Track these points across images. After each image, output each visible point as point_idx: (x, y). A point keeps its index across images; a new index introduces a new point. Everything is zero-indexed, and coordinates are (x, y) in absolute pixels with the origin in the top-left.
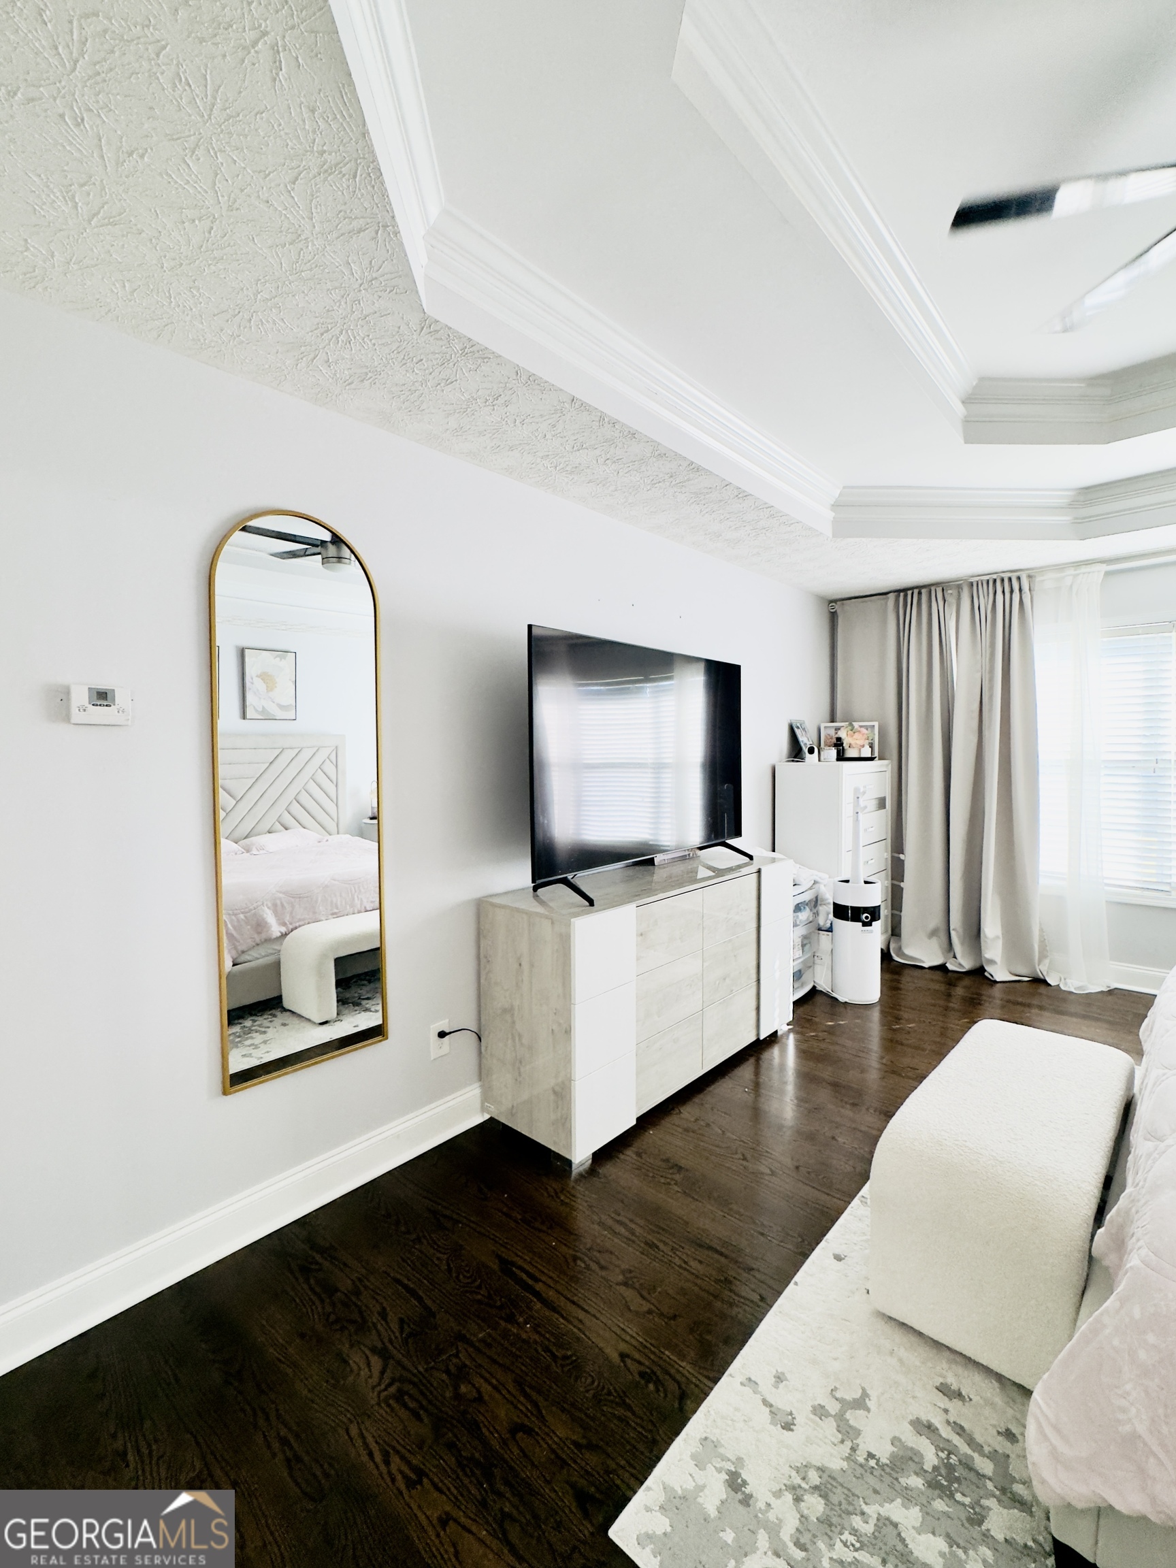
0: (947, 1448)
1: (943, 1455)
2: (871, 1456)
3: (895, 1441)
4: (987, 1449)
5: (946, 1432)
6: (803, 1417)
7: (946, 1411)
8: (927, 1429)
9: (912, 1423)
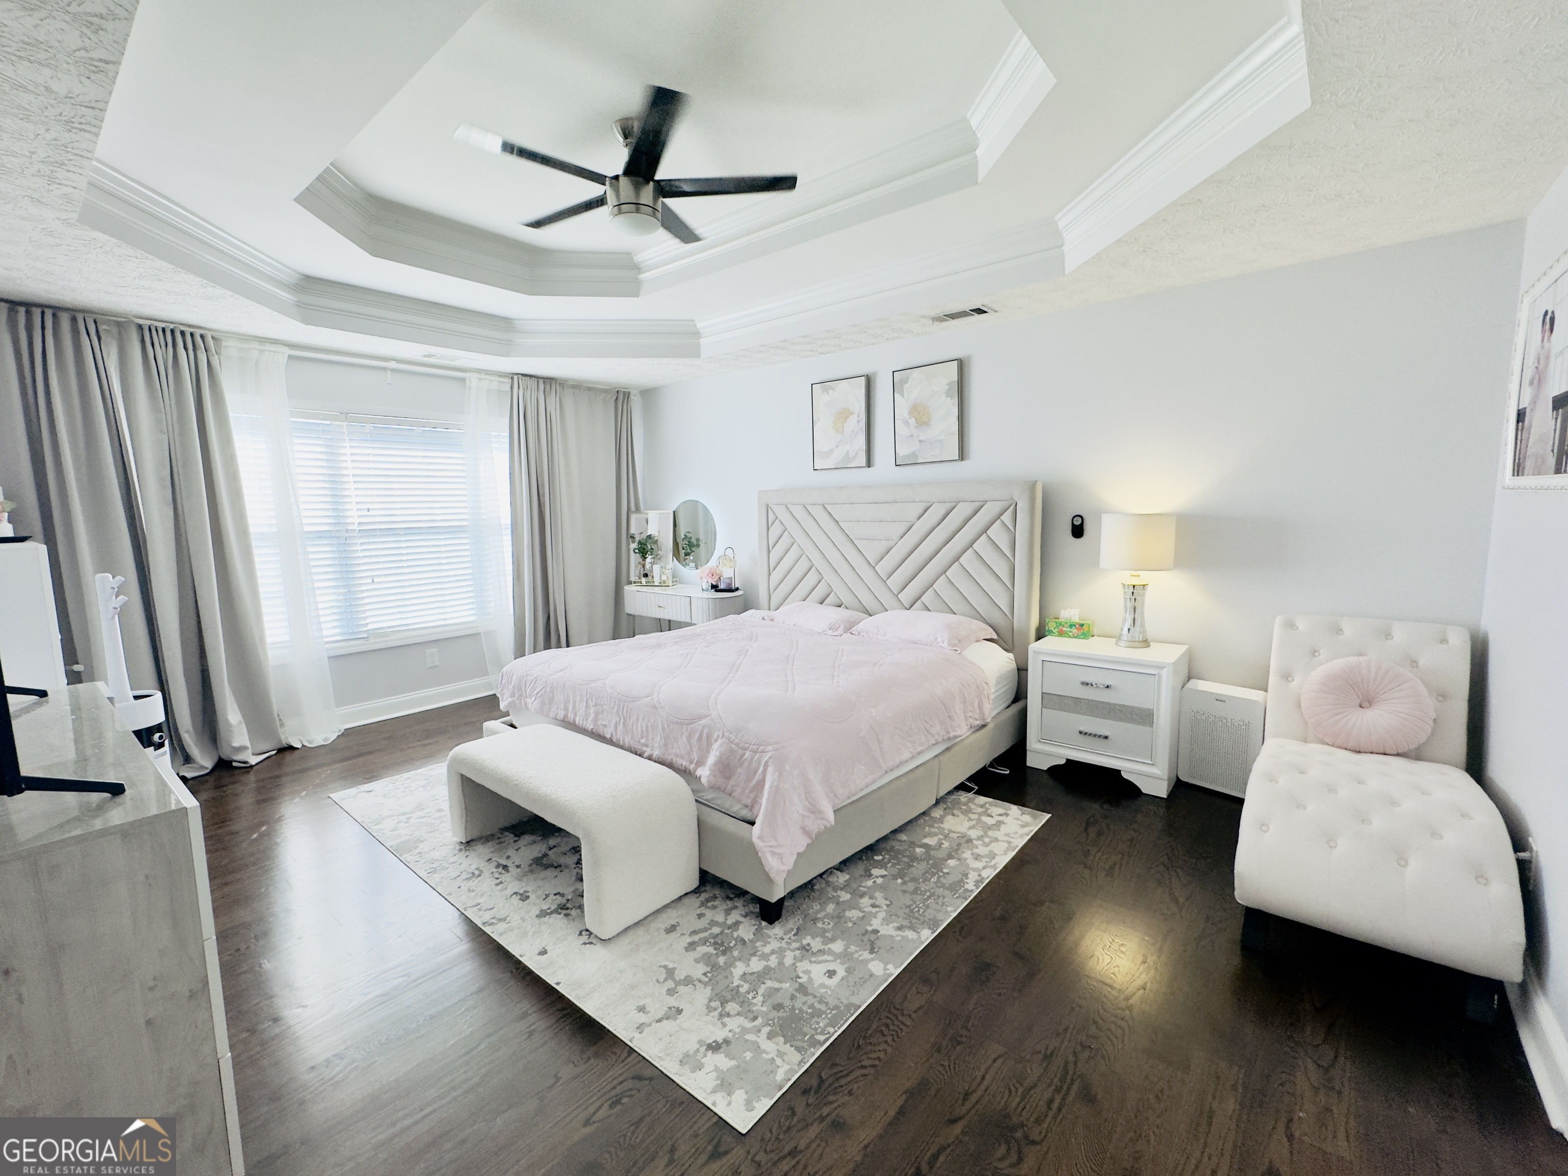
0: (704, 942)
1: (708, 944)
2: (705, 974)
3: (697, 961)
4: (707, 926)
5: (696, 938)
6: (672, 1002)
7: (683, 934)
8: (691, 946)
9: (687, 951)
